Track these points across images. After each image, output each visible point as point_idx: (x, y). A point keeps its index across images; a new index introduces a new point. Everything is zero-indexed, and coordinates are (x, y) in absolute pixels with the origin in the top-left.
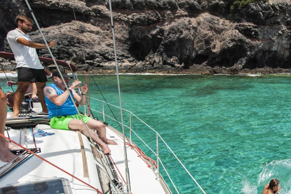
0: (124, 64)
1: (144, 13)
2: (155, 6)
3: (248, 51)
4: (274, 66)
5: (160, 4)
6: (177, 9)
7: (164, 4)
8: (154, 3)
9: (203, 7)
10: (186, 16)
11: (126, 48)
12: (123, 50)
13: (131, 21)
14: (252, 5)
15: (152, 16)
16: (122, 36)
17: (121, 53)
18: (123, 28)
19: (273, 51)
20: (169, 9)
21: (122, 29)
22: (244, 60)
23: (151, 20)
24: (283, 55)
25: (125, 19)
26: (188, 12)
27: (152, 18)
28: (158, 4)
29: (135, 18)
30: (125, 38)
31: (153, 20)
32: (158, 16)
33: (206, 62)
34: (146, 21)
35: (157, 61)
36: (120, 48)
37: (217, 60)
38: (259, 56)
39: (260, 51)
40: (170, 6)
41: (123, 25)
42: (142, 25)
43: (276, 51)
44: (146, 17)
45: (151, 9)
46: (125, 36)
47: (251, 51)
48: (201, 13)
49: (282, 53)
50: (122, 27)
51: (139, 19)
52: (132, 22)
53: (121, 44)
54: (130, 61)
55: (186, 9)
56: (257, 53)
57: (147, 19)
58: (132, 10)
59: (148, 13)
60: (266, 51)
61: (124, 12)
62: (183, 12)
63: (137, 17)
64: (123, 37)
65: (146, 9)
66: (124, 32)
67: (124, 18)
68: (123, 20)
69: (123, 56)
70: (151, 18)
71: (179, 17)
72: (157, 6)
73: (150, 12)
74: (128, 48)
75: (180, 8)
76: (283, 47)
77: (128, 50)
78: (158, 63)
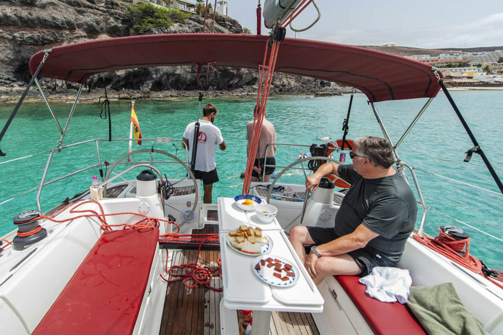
0: (14, 89)
1: (37, 32)
2: (51, 25)
3: (153, 74)
4: (178, 89)
5: (57, 23)
6: (75, 29)
7: (63, 24)
8: (50, 22)
9: (101, 29)
10: (85, 37)
11: (11, 70)
12: (7, 73)
13: (19, 39)
14: (154, 30)
15: (48, 35)
16: (5, 56)
17: (6, 77)
18: (6, 47)
19: (176, 74)
20: (68, 29)
21: (4, 48)
22: (150, 84)
23: (46, 39)
24: (186, 78)
25: (10, 36)
26: (87, 33)
27: (48, 38)
28: (55, 23)
29: (25, 37)
30: (10, 59)
31: (49, 40)
32: (56, 36)
33: (110, 85)
34: (41, 41)
35: (60, 85)
36: (4, 70)
37: (122, 83)
38: (164, 79)
39: (164, 74)
40: (68, 26)
41: (5, 43)
42: (35, 45)
43: (179, 74)
44: (41, 36)
45: (46, 28)
46: (10, 56)
47: (156, 74)
48: (100, 34)
49: (185, 76)
50: (5, 45)
51: (31, 38)
52: (20, 41)
53: (5, 66)
54: (20, 86)
55: (85, 30)
56: (162, 76)
57: (42, 38)
58: (19, 28)
59: (43, 32)
60: (171, 74)
61: (7, 29)
62: (82, 32)
63: (28, 36)
64: (7, 57)
65: (38, 27)
66: (8, 52)
67: (8, 35)
68: (7, 38)
69: (8, 79)
70: (46, 37)
71: (78, 37)
72: (53, 25)
73: (45, 30)
74: (14, 71)
75: (79, 28)
76: (185, 71)
77: (14, 73)
78: (62, 87)
